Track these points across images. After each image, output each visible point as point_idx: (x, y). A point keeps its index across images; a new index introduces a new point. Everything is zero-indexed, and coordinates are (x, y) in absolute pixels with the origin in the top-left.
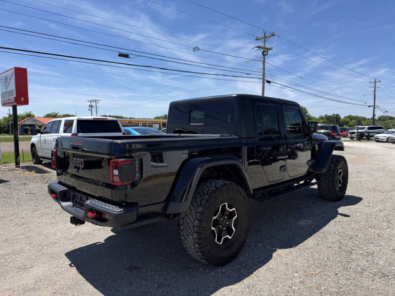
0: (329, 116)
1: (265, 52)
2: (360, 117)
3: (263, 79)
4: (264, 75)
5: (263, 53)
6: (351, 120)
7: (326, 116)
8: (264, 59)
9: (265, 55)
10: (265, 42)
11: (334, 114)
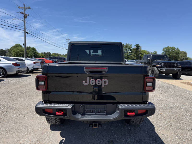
0: (46, 53)
1: (25, 16)
2: (59, 54)
3: (25, 31)
4: (25, 29)
5: (24, 16)
6: (55, 55)
7: (44, 52)
8: (25, 20)
9: (25, 18)
10: (24, 10)
11: (48, 52)
